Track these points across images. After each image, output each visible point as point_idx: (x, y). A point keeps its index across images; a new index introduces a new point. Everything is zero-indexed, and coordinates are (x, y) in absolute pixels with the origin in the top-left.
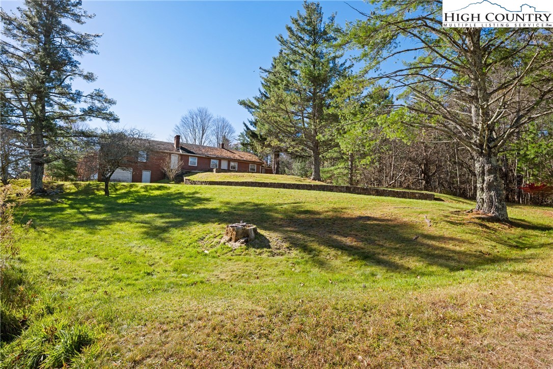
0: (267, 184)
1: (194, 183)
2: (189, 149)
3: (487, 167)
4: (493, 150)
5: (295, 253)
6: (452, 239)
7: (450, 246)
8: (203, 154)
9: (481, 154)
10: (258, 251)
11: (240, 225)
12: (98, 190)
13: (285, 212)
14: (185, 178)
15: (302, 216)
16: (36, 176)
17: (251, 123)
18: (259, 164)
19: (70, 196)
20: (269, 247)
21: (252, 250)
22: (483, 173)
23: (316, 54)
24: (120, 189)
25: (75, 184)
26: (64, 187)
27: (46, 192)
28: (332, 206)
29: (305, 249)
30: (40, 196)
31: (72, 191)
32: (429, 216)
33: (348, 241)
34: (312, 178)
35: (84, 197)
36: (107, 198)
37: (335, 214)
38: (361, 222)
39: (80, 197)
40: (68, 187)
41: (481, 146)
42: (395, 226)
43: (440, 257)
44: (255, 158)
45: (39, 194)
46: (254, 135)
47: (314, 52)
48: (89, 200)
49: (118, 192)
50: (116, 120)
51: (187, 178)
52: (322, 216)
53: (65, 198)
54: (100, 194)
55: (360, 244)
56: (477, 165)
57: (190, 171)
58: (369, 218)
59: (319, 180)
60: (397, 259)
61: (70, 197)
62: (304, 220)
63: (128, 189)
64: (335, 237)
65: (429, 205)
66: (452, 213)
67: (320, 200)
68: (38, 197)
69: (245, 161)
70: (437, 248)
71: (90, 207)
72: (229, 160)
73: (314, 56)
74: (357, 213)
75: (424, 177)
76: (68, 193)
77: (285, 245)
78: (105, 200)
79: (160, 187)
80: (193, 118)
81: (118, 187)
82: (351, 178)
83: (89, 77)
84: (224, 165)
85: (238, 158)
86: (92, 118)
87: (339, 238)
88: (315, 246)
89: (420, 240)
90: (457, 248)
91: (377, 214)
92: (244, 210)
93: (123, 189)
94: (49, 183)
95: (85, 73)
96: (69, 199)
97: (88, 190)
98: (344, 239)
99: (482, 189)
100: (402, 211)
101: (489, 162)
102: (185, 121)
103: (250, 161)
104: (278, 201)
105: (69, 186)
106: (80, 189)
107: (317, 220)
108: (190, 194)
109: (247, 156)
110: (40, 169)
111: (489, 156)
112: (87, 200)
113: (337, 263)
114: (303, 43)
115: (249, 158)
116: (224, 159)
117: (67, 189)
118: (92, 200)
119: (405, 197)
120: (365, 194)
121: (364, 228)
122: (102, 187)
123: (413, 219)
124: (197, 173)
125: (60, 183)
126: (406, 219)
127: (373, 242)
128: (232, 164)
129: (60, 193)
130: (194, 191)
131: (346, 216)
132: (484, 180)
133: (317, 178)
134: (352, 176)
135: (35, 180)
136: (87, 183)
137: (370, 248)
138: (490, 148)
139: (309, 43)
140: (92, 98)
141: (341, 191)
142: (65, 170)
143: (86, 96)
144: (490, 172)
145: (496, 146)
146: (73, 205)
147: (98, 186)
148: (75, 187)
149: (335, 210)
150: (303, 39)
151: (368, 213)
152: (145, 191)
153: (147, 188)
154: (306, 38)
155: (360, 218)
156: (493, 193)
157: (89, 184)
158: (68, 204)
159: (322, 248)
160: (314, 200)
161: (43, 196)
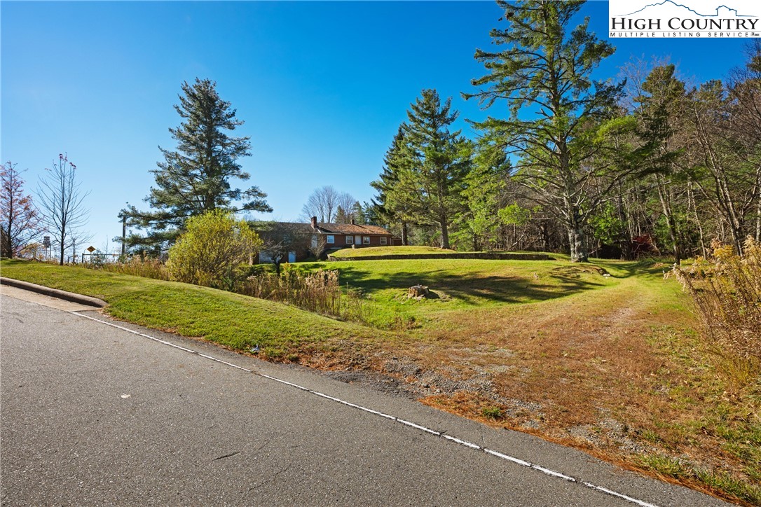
0: (406, 256)
1: (340, 259)
2: (325, 228)
3: (576, 236)
4: (579, 224)
5: (455, 300)
6: (549, 286)
7: (547, 290)
8: (339, 232)
9: (571, 227)
10: (434, 300)
11: (419, 287)
13: (435, 277)
14: (329, 256)
15: (449, 279)
17: (378, 198)
18: (389, 237)
20: (439, 298)
21: (429, 300)
22: (574, 240)
23: (436, 136)
28: (468, 270)
29: (460, 297)
32: (537, 273)
33: (485, 292)
34: (442, 246)
37: (472, 276)
38: (491, 280)
41: (571, 221)
42: (514, 281)
43: (539, 295)
44: (384, 232)
46: (382, 210)
47: (435, 134)
50: (270, 210)
51: (330, 255)
52: (463, 279)
55: (492, 293)
56: (570, 235)
57: (329, 249)
58: (496, 277)
59: (449, 248)
60: (514, 298)
62: (451, 282)
64: (476, 290)
65: (539, 264)
66: (554, 270)
67: (457, 267)
69: (375, 235)
70: (539, 291)
72: (362, 235)
73: (435, 138)
74: (487, 275)
75: (544, 237)
77: (448, 296)
80: (319, 197)
82: (475, 242)
84: (358, 240)
85: (370, 232)
86: (250, 211)
87: (479, 291)
88: (465, 295)
89: (529, 288)
90: (551, 291)
91: (502, 274)
92: (401, 278)
95: (243, 174)
98: (481, 291)
99: (574, 251)
100: (519, 270)
101: (577, 233)
102: (312, 200)
103: (381, 235)
104: (424, 271)
107: (461, 281)
108: (346, 269)
109: (376, 230)
111: (576, 228)
113: (481, 302)
114: (423, 126)
115: (379, 231)
116: (358, 234)
119: (524, 259)
120: (491, 259)
121: (494, 283)
123: (526, 275)
124: (337, 250)
126: (522, 276)
127: (500, 291)
128: (365, 238)
130: (348, 267)
131: (480, 277)
132: (575, 246)
133: (447, 246)
134: (476, 240)
137: (498, 294)
138: (577, 223)
139: (429, 125)
140: (249, 194)
141: (471, 258)
143: (244, 193)
144: (578, 240)
145: (581, 221)
149: (471, 274)
150: (423, 122)
151: (496, 274)
154: (426, 121)
155: (490, 278)
156: (581, 254)
159: (470, 296)
160: (453, 267)
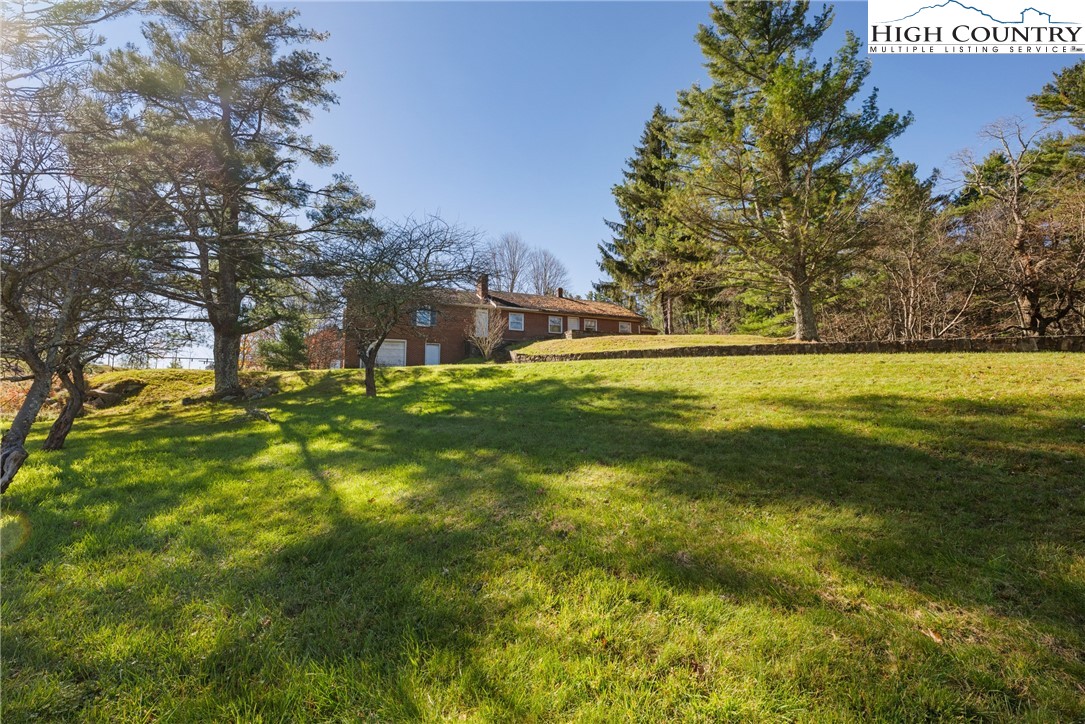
2: (507, 300)
8: (535, 307)
12: (349, 384)
14: (513, 353)
16: (225, 361)
18: (637, 322)
19: (289, 399)
24: (395, 379)
25: (302, 375)
26: (281, 381)
27: (243, 394)
30: (230, 402)
31: (296, 389)
35: (319, 401)
36: (372, 401)
39: (311, 401)
40: (288, 380)
44: (625, 312)
45: (228, 398)
46: (621, 268)
48: (331, 408)
49: (394, 387)
51: (516, 351)
53: (278, 406)
54: (355, 392)
57: (512, 340)
61: (290, 402)
63: (412, 378)
68: (226, 404)
69: (610, 316)
71: (335, 431)
72: (581, 315)
76: (288, 393)
78: (369, 407)
79: (482, 370)
81: (389, 376)
83: (322, 156)
84: (573, 326)
85: (598, 312)
93: (402, 379)
94: (253, 375)
95: (314, 146)
96: (286, 408)
97: (327, 387)
103: (621, 317)
105: (291, 380)
106: (312, 383)
110: (231, 346)
112: (327, 410)
115: (615, 311)
116: (573, 314)
117: (286, 385)
118: (340, 407)
122: (357, 377)
125: (275, 374)
128: (588, 321)
129: (272, 394)
135: (223, 369)
136: (326, 371)
140: (329, 196)
142: (289, 354)
143: (317, 193)
146: (291, 426)
147: (347, 376)
148: (303, 379)
152: (452, 382)
153: (454, 375)
157: (330, 374)
158: (281, 424)
161: (235, 404)
